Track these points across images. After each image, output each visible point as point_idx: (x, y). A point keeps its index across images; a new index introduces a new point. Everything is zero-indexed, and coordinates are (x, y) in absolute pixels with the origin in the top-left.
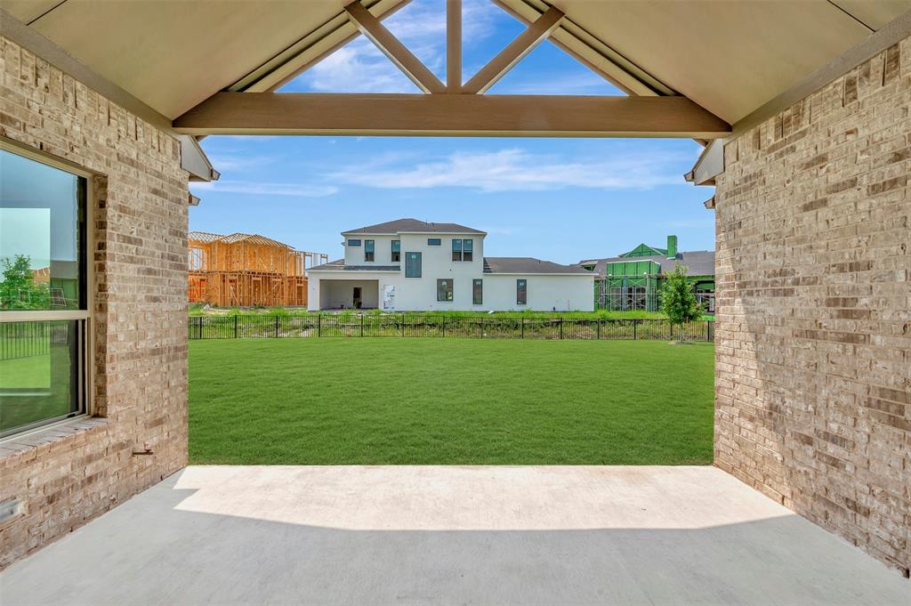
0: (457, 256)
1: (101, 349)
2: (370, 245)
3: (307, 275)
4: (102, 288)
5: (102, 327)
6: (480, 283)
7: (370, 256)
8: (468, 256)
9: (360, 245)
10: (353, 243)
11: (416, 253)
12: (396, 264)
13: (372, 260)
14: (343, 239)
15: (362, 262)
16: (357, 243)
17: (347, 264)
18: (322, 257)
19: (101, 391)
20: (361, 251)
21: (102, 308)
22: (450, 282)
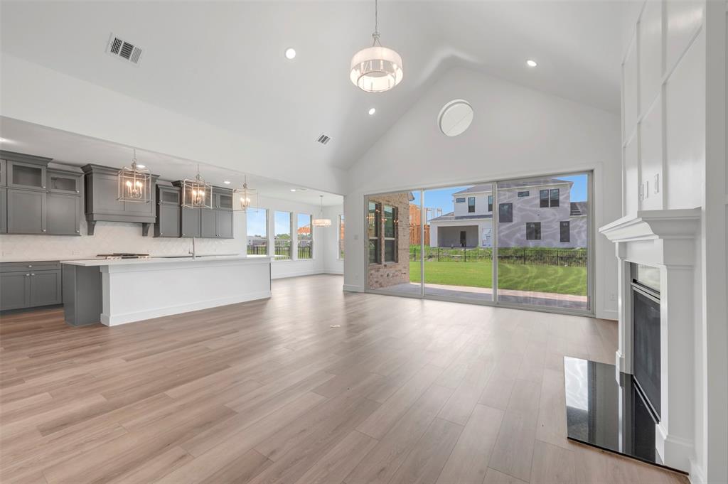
0: (544, 203)
1: (397, 247)
2: (472, 200)
3: (429, 224)
4: (397, 233)
5: (397, 242)
6: (567, 224)
7: (472, 209)
8: (555, 203)
9: (464, 201)
10: (459, 200)
11: (508, 204)
12: (490, 213)
13: (473, 211)
14: (453, 198)
15: (467, 213)
16: (462, 200)
17: (456, 215)
18: (438, 210)
19: (397, 256)
20: (465, 205)
21: (397, 237)
22: (538, 225)
